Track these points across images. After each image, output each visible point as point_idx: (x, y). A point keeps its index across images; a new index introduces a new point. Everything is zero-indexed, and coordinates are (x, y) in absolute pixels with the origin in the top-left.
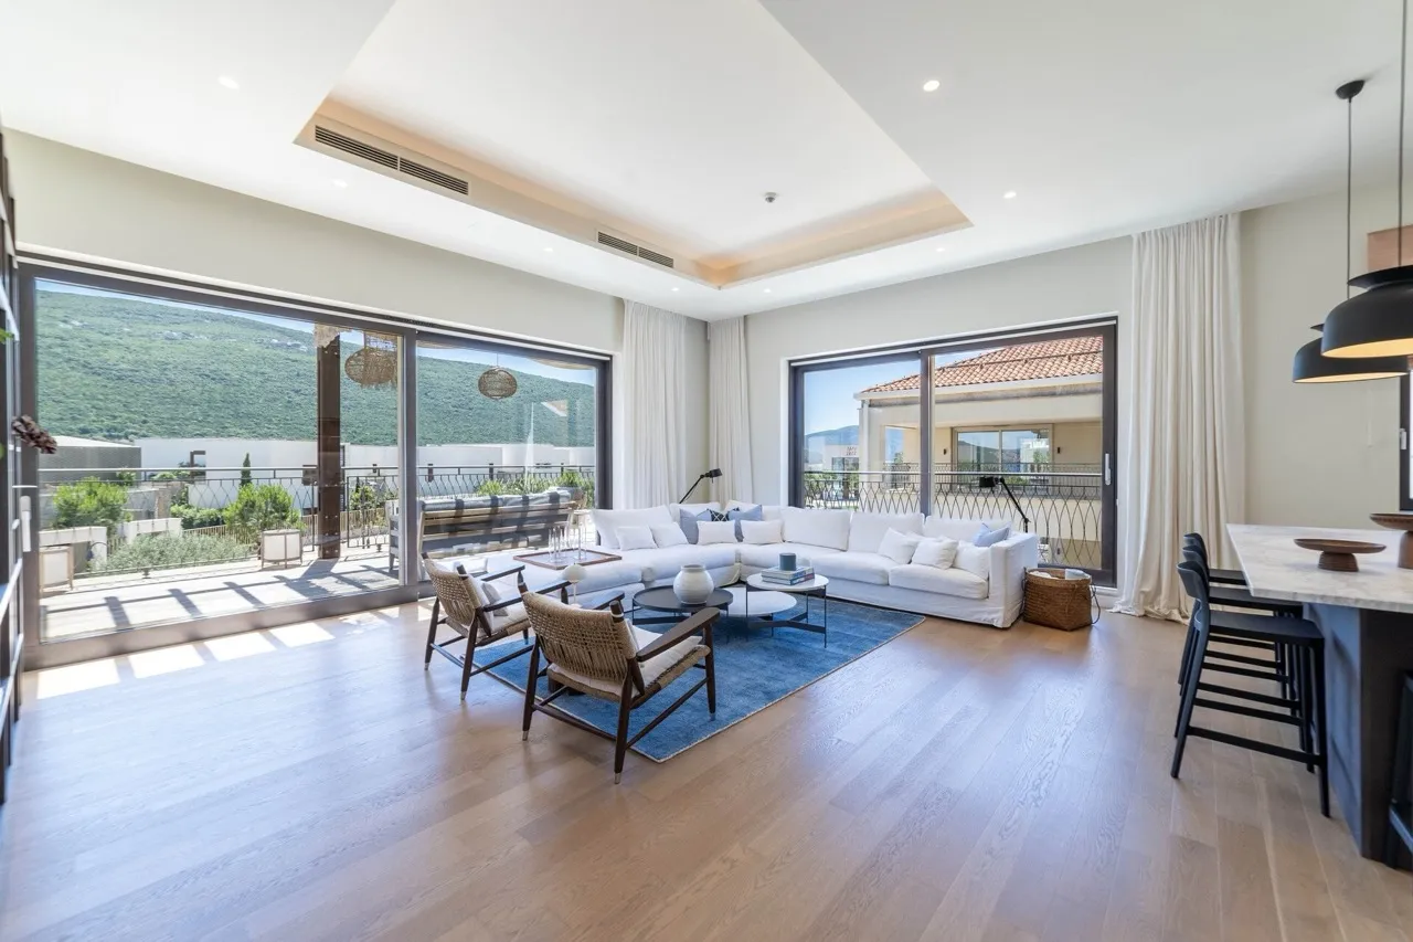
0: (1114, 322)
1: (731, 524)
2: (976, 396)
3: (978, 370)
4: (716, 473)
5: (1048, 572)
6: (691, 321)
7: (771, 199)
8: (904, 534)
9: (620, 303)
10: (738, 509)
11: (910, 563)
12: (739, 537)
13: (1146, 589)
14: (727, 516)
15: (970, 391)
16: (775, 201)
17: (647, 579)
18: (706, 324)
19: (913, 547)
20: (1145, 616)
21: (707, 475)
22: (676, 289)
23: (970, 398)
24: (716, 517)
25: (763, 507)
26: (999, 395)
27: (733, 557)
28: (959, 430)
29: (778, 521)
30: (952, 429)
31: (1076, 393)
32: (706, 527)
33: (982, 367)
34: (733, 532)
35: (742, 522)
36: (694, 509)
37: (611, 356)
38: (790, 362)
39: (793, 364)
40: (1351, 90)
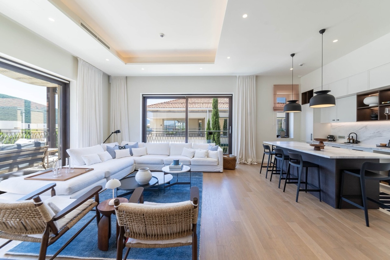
0: (231, 95)
1: (128, 150)
2: (171, 111)
3: (171, 104)
4: (118, 132)
5: (226, 156)
6: (104, 74)
7: (162, 36)
8: (188, 148)
9: (76, 60)
10: (128, 144)
11: (193, 157)
12: (132, 154)
13: (240, 157)
14: (125, 147)
15: (169, 110)
16: (163, 37)
17: (107, 176)
18: (109, 77)
19: (194, 153)
20: (240, 163)
21: (115, 132)
22: (107, 60)
23: (170, 112)
24: (121, 148)
25: (139, 143)
26: (176, 111)
27: (133, 162)
28: (165, 120)
29: (145, 148)
30: (163, 119)
31: (193, 112)
32: (118, 151)
33: (172, 104)
34: (129, 153)
35: (133, 149)
36: (112, 145)
37: (69, 81)
38: (143, 95)
39: (144, 96)
40: (293, 55)
